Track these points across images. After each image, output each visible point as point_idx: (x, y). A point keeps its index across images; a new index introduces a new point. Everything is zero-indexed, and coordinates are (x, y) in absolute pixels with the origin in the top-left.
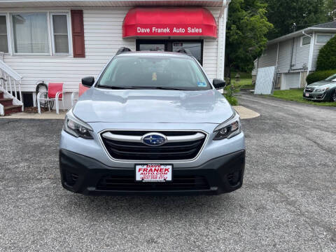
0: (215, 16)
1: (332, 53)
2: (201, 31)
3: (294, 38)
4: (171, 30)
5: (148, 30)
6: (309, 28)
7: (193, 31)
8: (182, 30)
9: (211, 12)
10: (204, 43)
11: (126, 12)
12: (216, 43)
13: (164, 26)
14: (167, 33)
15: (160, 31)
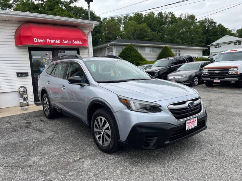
1: (126, 57)
2: (81, 43)
3: (102, 48)
4: (61, 41)
5: (43, 41)
6: (112, 43)
7: (76, 43)
8: (69, 42)
9: (84, 31)
10: (80, 51)
11: (18, 25)
12: (87, 51)
13: (56, 39)
14: (58, 44)
15: (52, 41)
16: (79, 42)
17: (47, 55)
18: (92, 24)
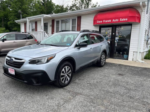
0: (139, 11)
2: (127, 19)
4: (112, 21)
5: (101, 22)
7: (123, 20)
8: (117, 20)
9: (137, 9)
11: (95, 15)
14: (110, 22)
15: (106, 21)
16: (124, 20)
17: (109, 29)
18: (140, 3)
